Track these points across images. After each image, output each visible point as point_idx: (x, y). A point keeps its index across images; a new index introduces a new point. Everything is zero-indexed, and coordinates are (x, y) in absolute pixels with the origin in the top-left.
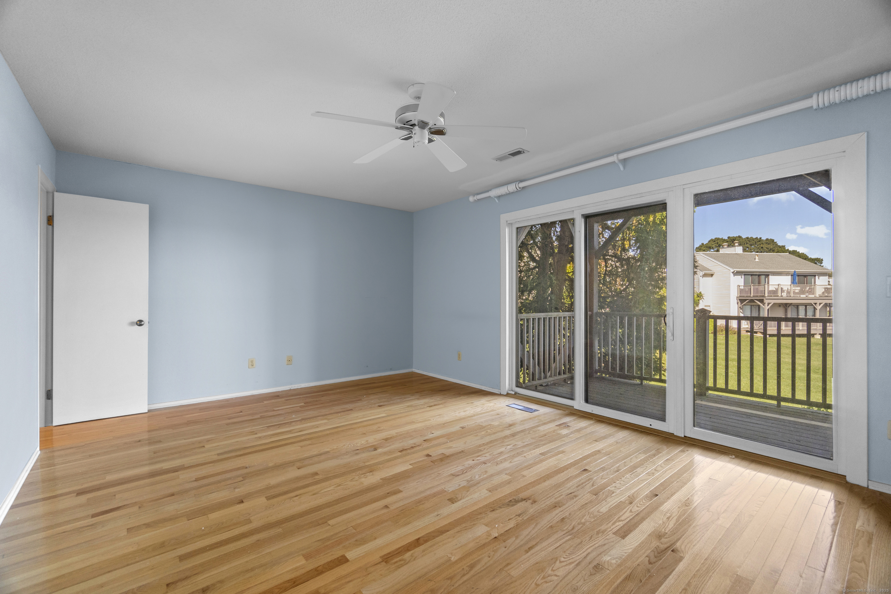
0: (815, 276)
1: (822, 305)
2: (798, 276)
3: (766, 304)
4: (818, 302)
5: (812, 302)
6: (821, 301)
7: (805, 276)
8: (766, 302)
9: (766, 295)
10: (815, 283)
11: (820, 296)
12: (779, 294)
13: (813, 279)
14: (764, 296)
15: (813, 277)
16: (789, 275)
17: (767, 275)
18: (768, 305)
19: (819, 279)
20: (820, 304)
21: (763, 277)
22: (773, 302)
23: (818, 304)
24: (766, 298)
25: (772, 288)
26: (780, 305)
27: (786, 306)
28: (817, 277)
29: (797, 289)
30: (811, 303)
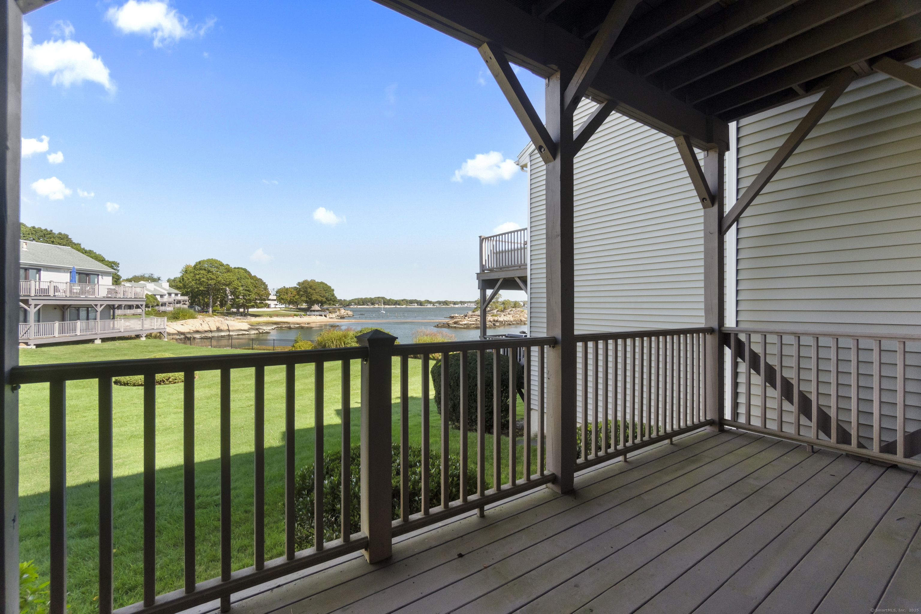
0: (98, 275)
1: (103, 307)
2: (79, 273)
3: (33, 306)
4: (99, 303)
5: (92, 303)
6: (102, 303)
7: (87, 275)
8: (31, 302)
9: (33, 294)
10: (98, 282)
11: (104, 297)
12: (51, 293)
13: (96, 280)
14: (29, 296)
15: (96, 276)
16: (67, 272)
17: (39, 270)
18: (35, 307)
19: (102, 278)
20: (101, 305)
21: (32, 272)
22: (42, 303)
23: (99, 306)
24: (33, 298)
25: (44, 286)
26: (55, 307)
27: (64, 309)
28: (100, 277)
29: (77, 288)
30: (91, 305)
